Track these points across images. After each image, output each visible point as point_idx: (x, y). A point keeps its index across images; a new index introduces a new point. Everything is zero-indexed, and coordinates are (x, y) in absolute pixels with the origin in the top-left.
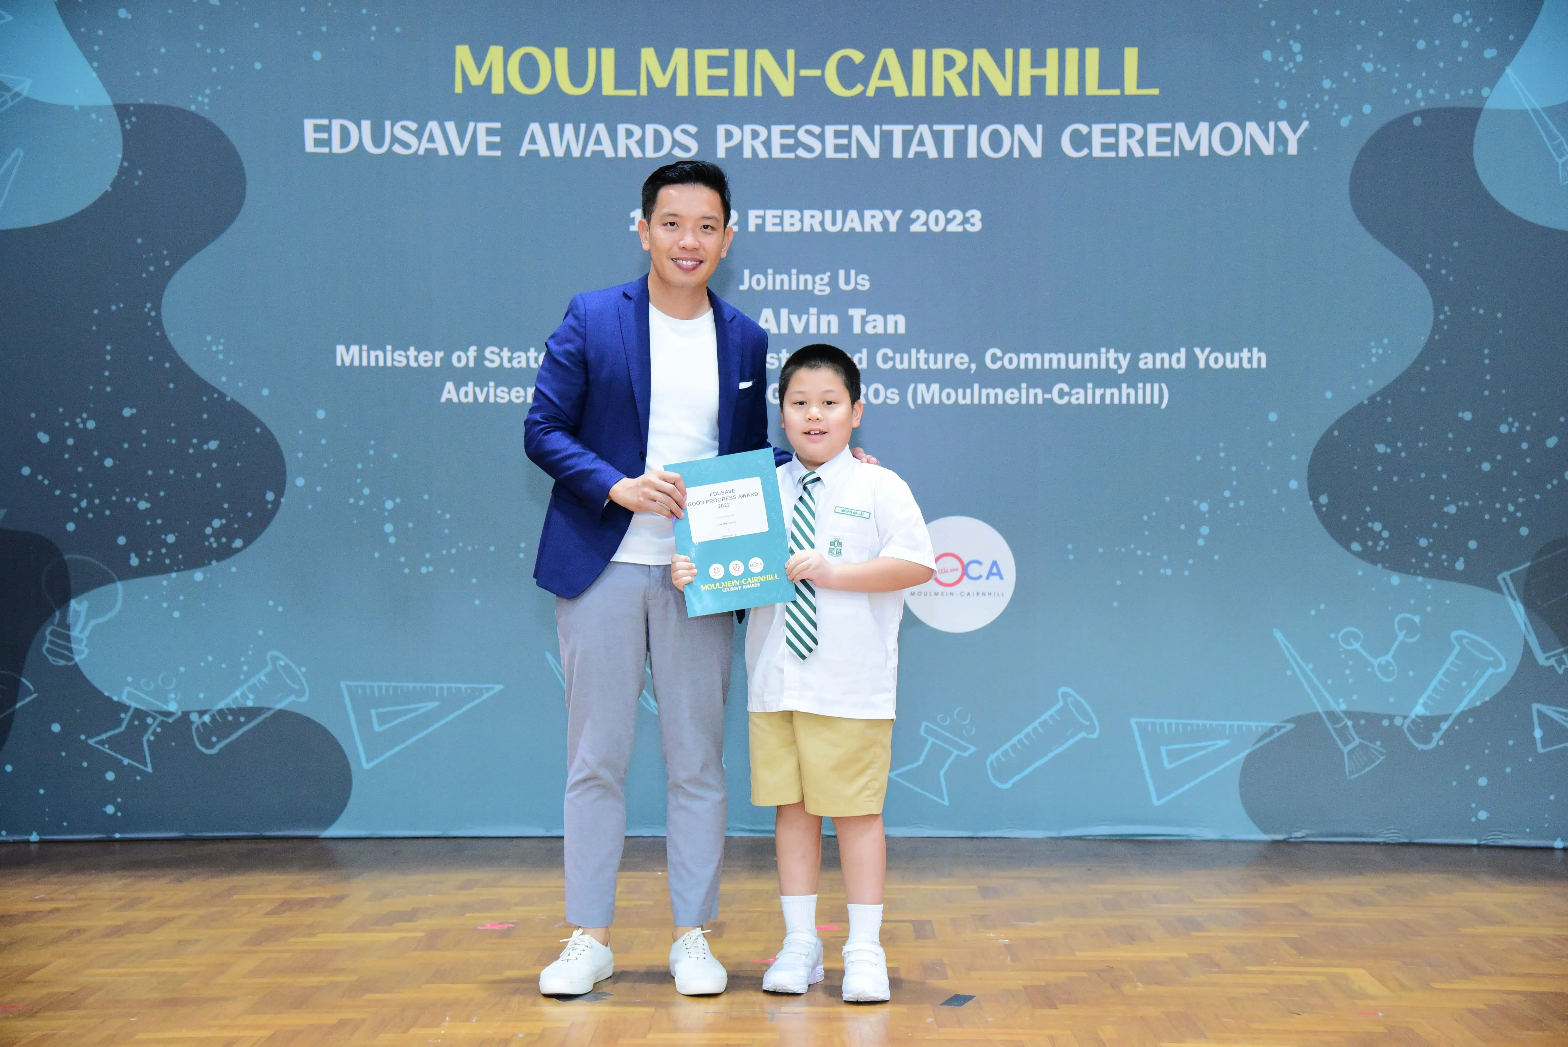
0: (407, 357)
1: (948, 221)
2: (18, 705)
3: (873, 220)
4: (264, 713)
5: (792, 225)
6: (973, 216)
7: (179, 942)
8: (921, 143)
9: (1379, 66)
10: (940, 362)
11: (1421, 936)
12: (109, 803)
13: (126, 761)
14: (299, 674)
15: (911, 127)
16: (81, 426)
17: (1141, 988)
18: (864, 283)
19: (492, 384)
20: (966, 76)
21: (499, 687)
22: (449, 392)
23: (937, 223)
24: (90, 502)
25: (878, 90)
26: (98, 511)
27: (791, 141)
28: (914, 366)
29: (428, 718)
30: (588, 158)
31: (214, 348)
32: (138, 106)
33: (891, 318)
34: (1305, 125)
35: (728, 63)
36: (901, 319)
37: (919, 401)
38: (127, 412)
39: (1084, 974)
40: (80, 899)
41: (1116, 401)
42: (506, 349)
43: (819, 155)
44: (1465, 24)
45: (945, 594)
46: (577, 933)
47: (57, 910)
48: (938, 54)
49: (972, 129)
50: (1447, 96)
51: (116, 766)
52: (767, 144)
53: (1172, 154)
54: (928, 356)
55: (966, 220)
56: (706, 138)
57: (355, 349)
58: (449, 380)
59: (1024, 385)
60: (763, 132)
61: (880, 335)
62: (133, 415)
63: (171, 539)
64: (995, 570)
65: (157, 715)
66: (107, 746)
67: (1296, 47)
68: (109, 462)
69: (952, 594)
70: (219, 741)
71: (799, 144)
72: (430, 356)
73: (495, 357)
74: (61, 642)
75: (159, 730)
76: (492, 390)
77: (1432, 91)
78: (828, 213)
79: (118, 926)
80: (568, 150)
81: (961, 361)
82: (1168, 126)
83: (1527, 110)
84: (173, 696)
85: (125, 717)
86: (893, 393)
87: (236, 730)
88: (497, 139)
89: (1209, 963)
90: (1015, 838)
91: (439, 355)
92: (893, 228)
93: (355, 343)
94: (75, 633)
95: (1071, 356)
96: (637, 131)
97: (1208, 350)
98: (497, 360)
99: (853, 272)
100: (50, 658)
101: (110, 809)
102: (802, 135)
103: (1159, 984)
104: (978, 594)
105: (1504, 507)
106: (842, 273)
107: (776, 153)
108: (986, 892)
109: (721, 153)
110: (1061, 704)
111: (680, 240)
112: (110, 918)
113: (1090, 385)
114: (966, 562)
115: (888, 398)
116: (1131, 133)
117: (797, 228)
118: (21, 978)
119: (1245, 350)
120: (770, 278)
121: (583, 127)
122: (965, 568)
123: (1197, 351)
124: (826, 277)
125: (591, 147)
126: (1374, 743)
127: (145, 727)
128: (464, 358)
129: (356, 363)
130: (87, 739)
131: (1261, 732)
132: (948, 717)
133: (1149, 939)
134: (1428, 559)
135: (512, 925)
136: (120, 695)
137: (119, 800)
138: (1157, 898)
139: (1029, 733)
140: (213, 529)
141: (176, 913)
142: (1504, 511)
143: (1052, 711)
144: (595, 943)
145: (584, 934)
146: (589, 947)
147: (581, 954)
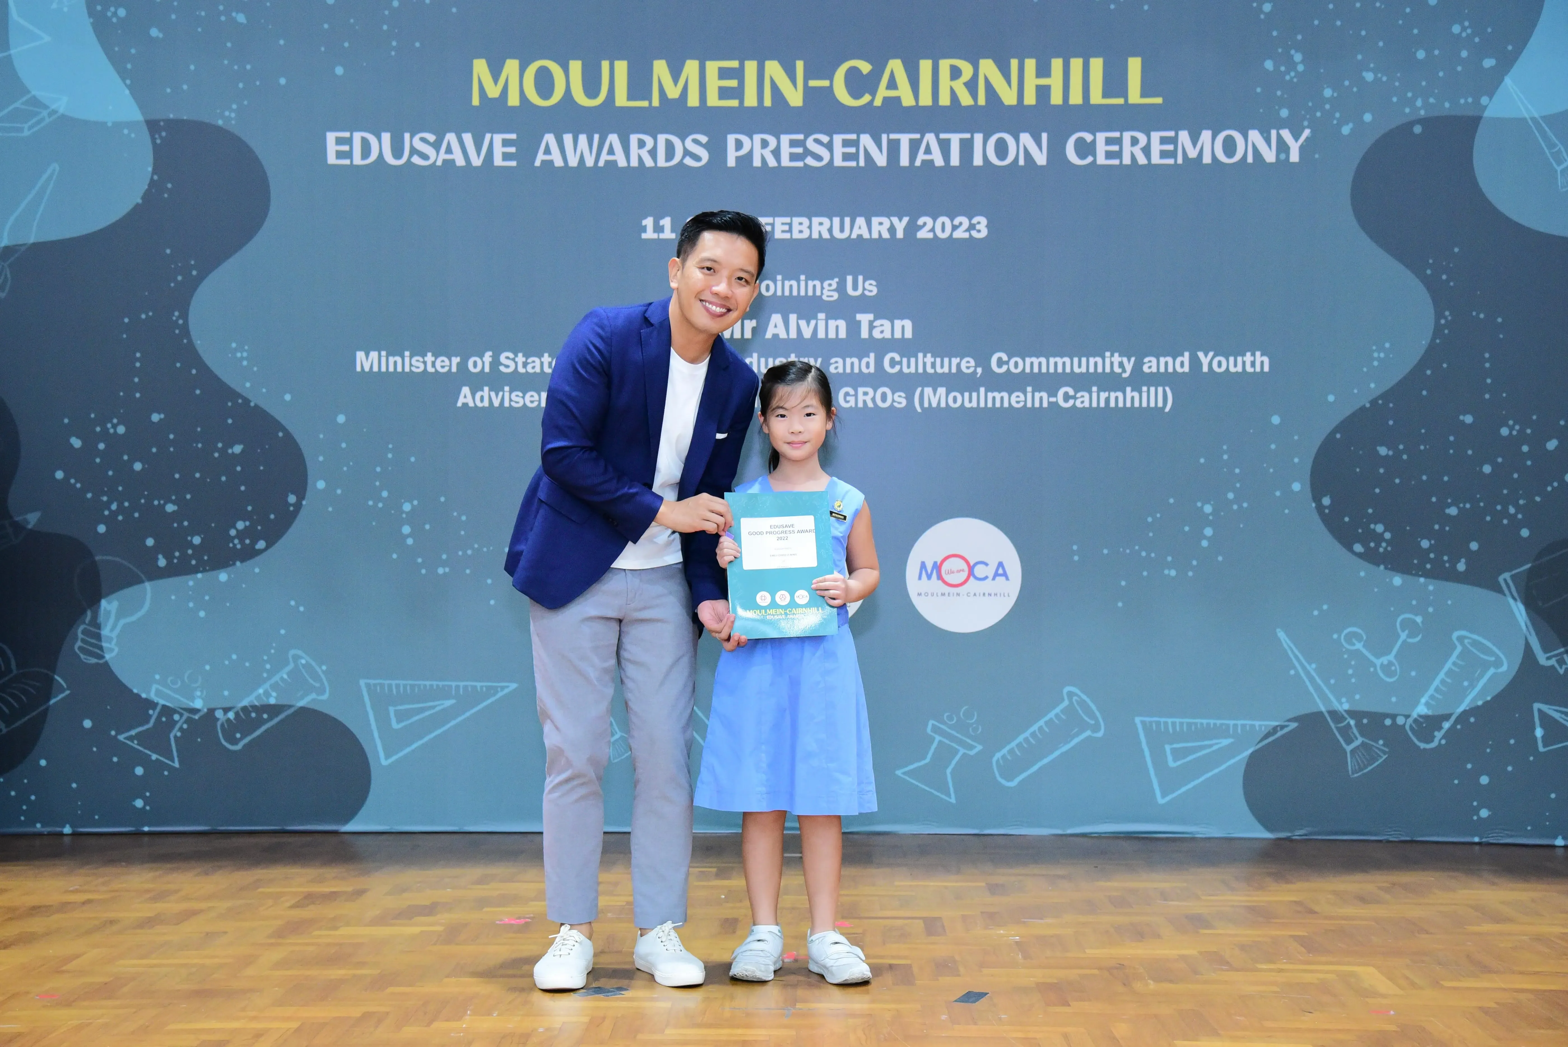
0: (425, 363)
1: (955, 228)
2: (52, 702)
3: (880, 227)
4: (286, 710)
5: (801, 232)
6: (979, 223)
7: (207, 934)
8: (928, 151)
9: (1379, 75)
10: (946, 366)
11: (1428, 933)
12: (138, 797)
13: (154, 757)
14: (320, 672)
15: (918, 136)
16: (112, 431)
17: (1152, 985)
18: (871, 288)
19: (507, 389)
20: (972, 86)
21: (514, 686)
22: (465, 396)
23: (943, 230)
24: (120, 505)
25: (885, 99)
26: (127, 513)
27: (800, 150)
28: (920, 370)
29: (445, 716)
30: (601, 167)
31: (239, 355)
32: (168, 122)
33: (898, 323)
34: (1307, 133)
35: (738, 75)
36: (908, 324)
37: (926, 405)
38: (155, 417)
39: (1096, 972)
40: (112, 891)
41: (1121, 405)
42: (520, 355)
43: (827, 164)
44: (1464, 35)
45: (951, 594)
46: (564, 930)
47: (89, 901)
48: (945, 65)
49: (978, 138)
50: (1447, 105)
51: (145, 761)
52: (776, 153)
53: (1176, 161)
54: (935, 360)
55: (972, 227)
56: (717, 149)
57: (374, 355)
58: (465, 385)
59: (1029, 389)
60: (772, 141)
61: (887, 340)
62: (161, 420)
63: (197, 540)
64: (1001, 571)
65: (184, 713)
66: (136, 742)
67: (1298, 57)
68: (138, 466)
69: (958, 594)
70: (242, 738)
71: (808, 152)
72: (447, 362)
73: (510, 362)
74: (93, 641)
75: (185, 726)
76: (507, 395)
77: (1432, 100)
78: (836, 221)
79: (150, 917)
80: (582, 159)
81: (968, 365)
82: (1171, 134)
83: (1526, 119)
84: (198, 693)
85: (153, 714)
86: (900, 396)
87: (259, 727)
88: (512, 150)
89: (1218, 960)
90: (1020, 835)
91: (456, 360)
92: (900, 234)
93: (374, 350)
94: (105, 632)
95: (1076, 360)
96: (649, 141)
97: (1211, 354)
98: (512, 365)
99: (860, 278)
100: (82, 656)
101: (139, 803)
102: (811, 144)
103: (1171, 981)
104: (984, 594)
105: (1505, 509)
106: (849, 279)
107: (786, 162)
108: (993, 889)
109: (731, 163)
110: (1066, 703)
111: (715, 286)
112: (146, 910)
113: (1095, 389)
114: (972, 564)
115: (896, 401)
116: (1134, 141)
117: (805, 235)
118: (57, 968)
119: (1248, 354)
120: (779, 284)
121: (596, 137)
122: (971, 569)
123: (1201, 355)
124: (834, 283)
125: (604, 157)
126: (1377, 742)
127: (172, 724)
128: (479, 364)
129: (375, 369)
130: (117, 734)
131: (1264, 731)
132: (954, 716)
133: (1159, 936)
134: (1430, 561)
135: (530, 920)
136: (149, 692)
137: (148, 794)
138: (1164, 895)
139: (1035, 732)
140: (237, 530)
141: (203, 905)
142: (1505, 513)
143: (1058, 710)
144: (580, 938)
145: (570, 930)
146: (577, 942)
147: (572, 950)
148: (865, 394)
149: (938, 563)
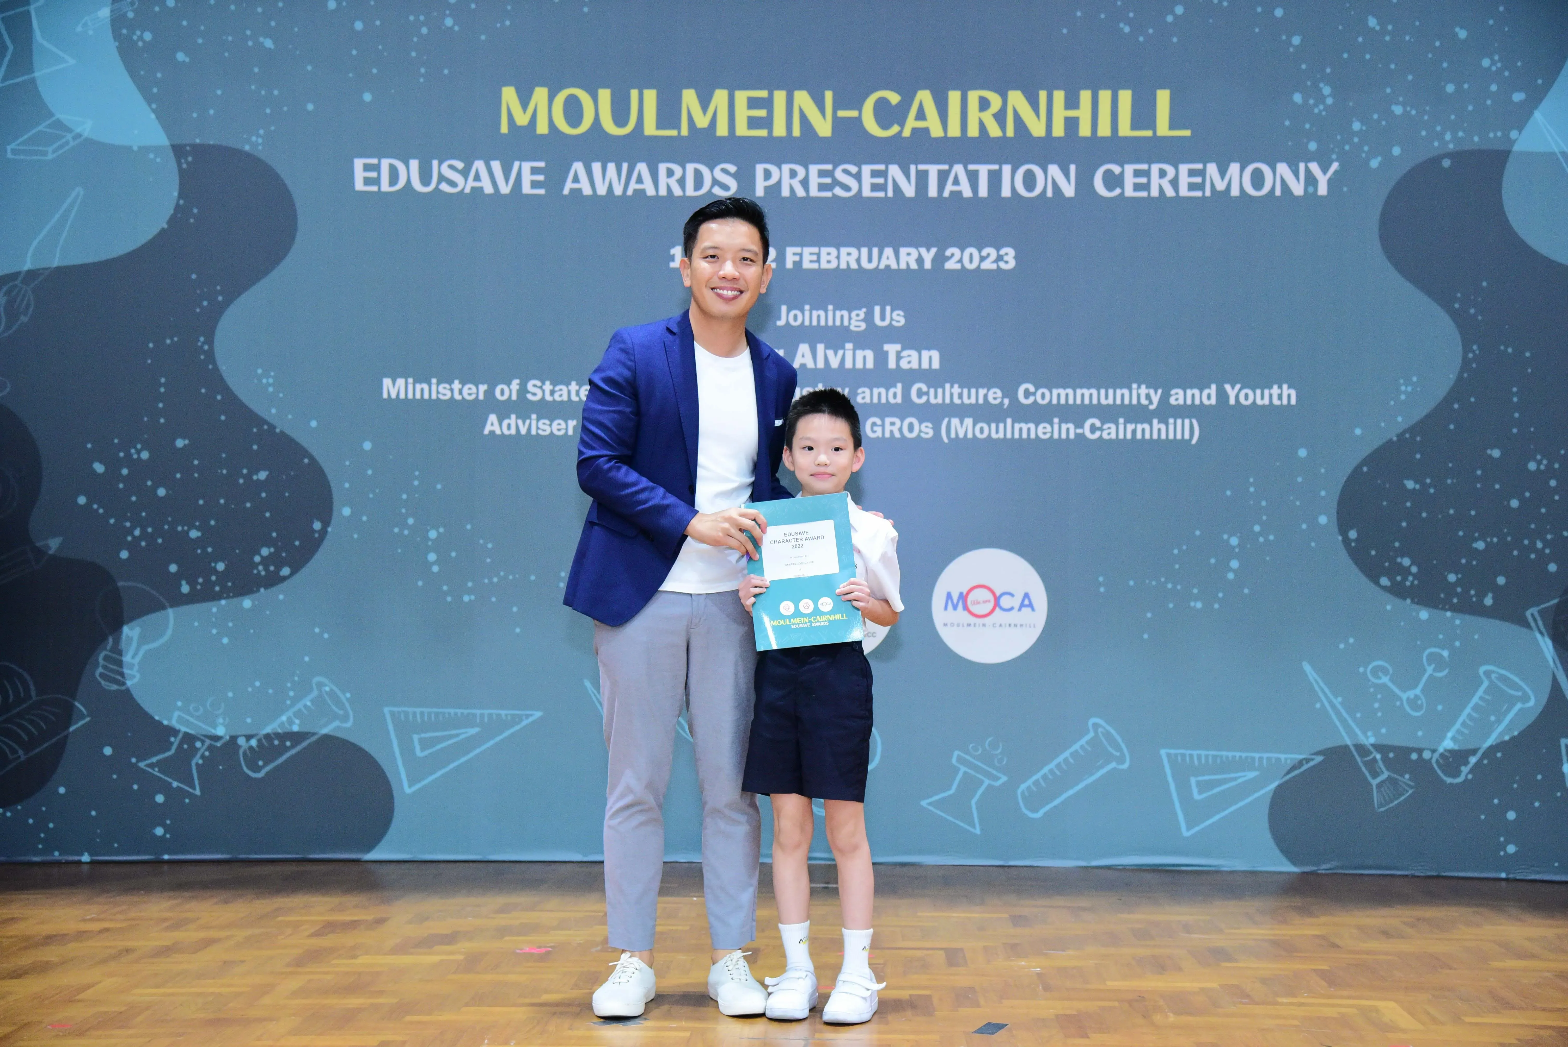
0: (452, 390)
1: (982, 259)
2: (72, 729)
3: (908, 257)
4: (309, 738)
5: (829, 262)
6: (1007, 254)
7: (225, 962)
8: (956, 182)
9: (1408, 109)
10: (974, 396)
11: (1451, 969)
12: (158, 825)
13: (175, 784)
14: (344, 700)
15: (946, 167)
16: (135, 456)
17: (1172, 1018)
18: (898, 319)
19: (534, 416)
20: (1000, 117)
21: (538, 714)
22: (492, 425)
23: (971, 261)
24: (143, 531)
25: (914, 130)
26: (150, 539)
27: (828, 180)
28: (948, 401)
29: (469, 744)
30: (629, 196)
31: (264, 381)
32: (194, 146)
33: (925, 354)
34: (1335, 166)
35: (768, 103)
36: (935, 355)
37: (953, 435)
38: (180, 443)
39: (1115, 1004)
40: (129, 920)
41: (1147, 436)
42: (548, 383)
43: (856, 194)
44: (1494, 68)
45: (977, 625)
46: (625, 957)
47: (106, 930)
48: (973, 97)
49: (1007, 169)
50: (1476, 139)
51: (166, 789)
52: (805, 183)
53: (1204, 193)
54: (962, 391)
55: (1000, 258)
56: (745, 177)
57: (401, 382)
58: (493, 413)
59: (1056, 420)
60: (801, 171)
61: (915, 370)
62: (185, 446)
63: (221, 566)
64: (1027, 602)
65: (206, 740)
66: (157, 769)
67: (1327, 90)
68: (162, 492)
69: (984, 625)
70: (265, 765)
71: (836, 183)
72: (474, 390)
73: (538, 390)
74: (115, 667)
75: (207, 753)
76: (534, 423)
77: (1460, 134)
78: (864, 251)
79: (167, 946)
80: (610, 188)
81: (995, 396)
82: (1199, 166)
83: (1555, 153)
84: (221, 720)
85: (175, 741)
86: (927, 427)
87: (281, 754)
88: (541, 178)
89: (1241, 994)
90: (1045, 867)
91: (483, 388)
92: (928, 265)
93: (401, 377)
94: (127, 658)
95: (1103, 391)
96: (678, 170)
97: (1238, 387)
98: (539, 393)
99: (888, 308)
100: (103, 683)
101: (159, 831)
102: (839, 175)
103: (1190, 1014)
104: (1010, 625)
105: (1533, 544)
106: (877, 309)
107: (814, 192)
108: (1017, 920)
109: (760, 192)
110: (1091, 734)
111: (719, 271)
112: (160, 938)
113: (1121, 421)
114: (998, 594)
115: (922, 432)
116: (1163, 174)
117: (833, 265)
118: (71, 998)
119: (1275, 387)
120: (807, 314)
121: (625, 166)
122: (997, 600)
123: (1228, 387)
124: (862, 313)
125: (633, 186)
126: (1402, 776)
127: (194, 751)
128: (507, 391)
129: (402, 396)
130: (138, 762)
131: (1290, 764)
132: (979, 747)
133: (1180, 969)
134: (1457, 595)
135: (550, 949)
136: (170, 719)
137: (168, 822)
138: (1187, 928)
139: (1059, 763)
140: (262, 557)
141: (223, 934)
142: (1532, 547)
143: (1083, 741)
144: (639, 966)
145: (630, 957)
146: (637, 969)
147: (631, 977)
148: (893, 424)
149: (965, 593)
